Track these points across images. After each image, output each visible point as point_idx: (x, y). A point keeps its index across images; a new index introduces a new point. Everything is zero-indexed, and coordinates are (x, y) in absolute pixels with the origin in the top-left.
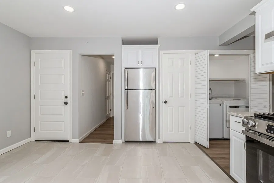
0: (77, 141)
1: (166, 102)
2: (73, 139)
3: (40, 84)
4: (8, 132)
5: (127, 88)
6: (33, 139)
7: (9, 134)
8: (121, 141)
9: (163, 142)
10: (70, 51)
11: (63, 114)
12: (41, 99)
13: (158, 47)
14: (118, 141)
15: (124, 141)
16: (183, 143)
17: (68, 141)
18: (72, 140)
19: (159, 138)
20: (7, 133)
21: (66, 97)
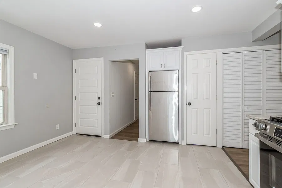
0: (107, 137)
1: (190, 104)
2: (104, 134)
3: (79, 87)
4: (57, 125)
5: (150, 90)
6: (74, 133)
7: (58, 127)
8: (145, 139)
9: (187, 144)
10: (102, 59)
11: (97, 113)
12: (80, 100)
13: (181, 49)
14: (142, 140)
15: (148, 140)
16: (209, 148)
17: (101, 136)
18: (104, 136)
19: (183, 139)
20: (57, 127)
21: (99, 98)
